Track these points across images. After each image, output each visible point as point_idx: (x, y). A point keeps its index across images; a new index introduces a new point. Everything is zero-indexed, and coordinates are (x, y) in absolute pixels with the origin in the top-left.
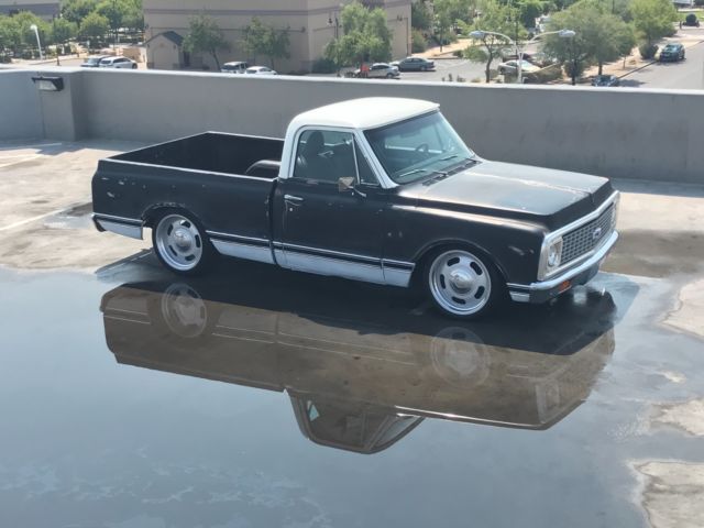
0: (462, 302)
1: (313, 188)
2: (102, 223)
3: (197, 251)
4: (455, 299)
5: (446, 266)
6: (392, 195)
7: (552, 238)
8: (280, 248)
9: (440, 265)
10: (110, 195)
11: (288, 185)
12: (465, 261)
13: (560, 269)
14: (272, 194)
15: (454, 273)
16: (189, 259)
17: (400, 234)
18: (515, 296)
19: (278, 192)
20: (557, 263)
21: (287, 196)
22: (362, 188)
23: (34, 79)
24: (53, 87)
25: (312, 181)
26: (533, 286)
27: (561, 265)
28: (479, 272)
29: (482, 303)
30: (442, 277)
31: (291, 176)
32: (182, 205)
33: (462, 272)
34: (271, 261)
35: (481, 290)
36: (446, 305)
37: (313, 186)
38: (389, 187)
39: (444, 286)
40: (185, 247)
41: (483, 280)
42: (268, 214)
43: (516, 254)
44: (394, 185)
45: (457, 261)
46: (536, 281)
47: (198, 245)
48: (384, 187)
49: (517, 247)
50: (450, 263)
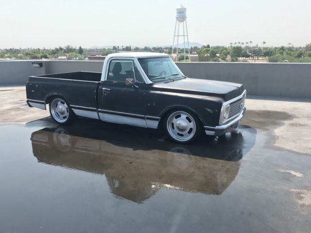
0: (182, 135)
1: (116, 85)
2: (30, 103)
3: (67, 114)
4: (179, 134)
5: (175, 119)
6: (150, 87)
7: (226, 104)
8: (101, 112)
9: (172, 118)
10: (33, 91)
11: (105, 84)
12: (184, 116)
13: (228, 120)
14: (98, 88)
15: (178, 122)
16: (64, 118)
17: (154, 104)
18: (208, 132)
19: (100, 87)
20: (227, 117)
21: (103, 89)
22: (137, 84)
23: (33, 63)
24: (39, 66)
25: (115, 82)
26: (217, 127)
27: (228, 118)
28: (190, 121)
29: (192, 135)
30: (173, 124)
31: (106, 80)
32: (60, 94)
33: (182, 121)
34: (97, 118)
35: (191, 130)
36: (175, 137)
37: (115, 84)
38: (149, 83)
39: (173, 128)
40: (62, 113)
41: (192, 125)
42: (95, 97)
43: (209, 112)
44: (151, 82)
45: (180, 116)
46: (218, 125)
47: (68, 112)
48: (146, 83)
49: (209, 109)
50: (176, 118)
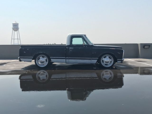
0: (107, 65)
2: (21, 59)
10: (25, 52)
17: (95, 53)
18: (118, 62)
22: (86, 45)
26: (122, 59)
28: (110, 59)
32: (44, 52)
34: (65, 62)
37: (75, 46)
42: (65, 52)
44: (92, 44)
45: (106, 57)
47: (47, 61)
49: (119, 52)
50: (104, 58)
